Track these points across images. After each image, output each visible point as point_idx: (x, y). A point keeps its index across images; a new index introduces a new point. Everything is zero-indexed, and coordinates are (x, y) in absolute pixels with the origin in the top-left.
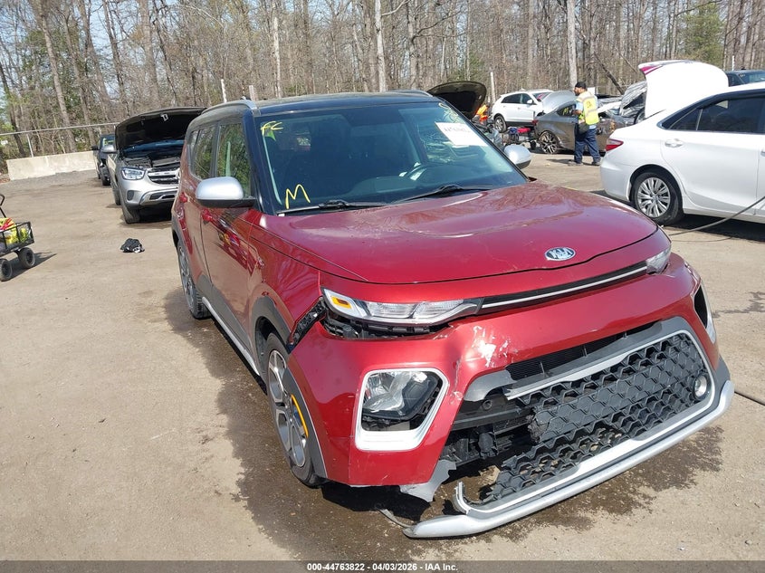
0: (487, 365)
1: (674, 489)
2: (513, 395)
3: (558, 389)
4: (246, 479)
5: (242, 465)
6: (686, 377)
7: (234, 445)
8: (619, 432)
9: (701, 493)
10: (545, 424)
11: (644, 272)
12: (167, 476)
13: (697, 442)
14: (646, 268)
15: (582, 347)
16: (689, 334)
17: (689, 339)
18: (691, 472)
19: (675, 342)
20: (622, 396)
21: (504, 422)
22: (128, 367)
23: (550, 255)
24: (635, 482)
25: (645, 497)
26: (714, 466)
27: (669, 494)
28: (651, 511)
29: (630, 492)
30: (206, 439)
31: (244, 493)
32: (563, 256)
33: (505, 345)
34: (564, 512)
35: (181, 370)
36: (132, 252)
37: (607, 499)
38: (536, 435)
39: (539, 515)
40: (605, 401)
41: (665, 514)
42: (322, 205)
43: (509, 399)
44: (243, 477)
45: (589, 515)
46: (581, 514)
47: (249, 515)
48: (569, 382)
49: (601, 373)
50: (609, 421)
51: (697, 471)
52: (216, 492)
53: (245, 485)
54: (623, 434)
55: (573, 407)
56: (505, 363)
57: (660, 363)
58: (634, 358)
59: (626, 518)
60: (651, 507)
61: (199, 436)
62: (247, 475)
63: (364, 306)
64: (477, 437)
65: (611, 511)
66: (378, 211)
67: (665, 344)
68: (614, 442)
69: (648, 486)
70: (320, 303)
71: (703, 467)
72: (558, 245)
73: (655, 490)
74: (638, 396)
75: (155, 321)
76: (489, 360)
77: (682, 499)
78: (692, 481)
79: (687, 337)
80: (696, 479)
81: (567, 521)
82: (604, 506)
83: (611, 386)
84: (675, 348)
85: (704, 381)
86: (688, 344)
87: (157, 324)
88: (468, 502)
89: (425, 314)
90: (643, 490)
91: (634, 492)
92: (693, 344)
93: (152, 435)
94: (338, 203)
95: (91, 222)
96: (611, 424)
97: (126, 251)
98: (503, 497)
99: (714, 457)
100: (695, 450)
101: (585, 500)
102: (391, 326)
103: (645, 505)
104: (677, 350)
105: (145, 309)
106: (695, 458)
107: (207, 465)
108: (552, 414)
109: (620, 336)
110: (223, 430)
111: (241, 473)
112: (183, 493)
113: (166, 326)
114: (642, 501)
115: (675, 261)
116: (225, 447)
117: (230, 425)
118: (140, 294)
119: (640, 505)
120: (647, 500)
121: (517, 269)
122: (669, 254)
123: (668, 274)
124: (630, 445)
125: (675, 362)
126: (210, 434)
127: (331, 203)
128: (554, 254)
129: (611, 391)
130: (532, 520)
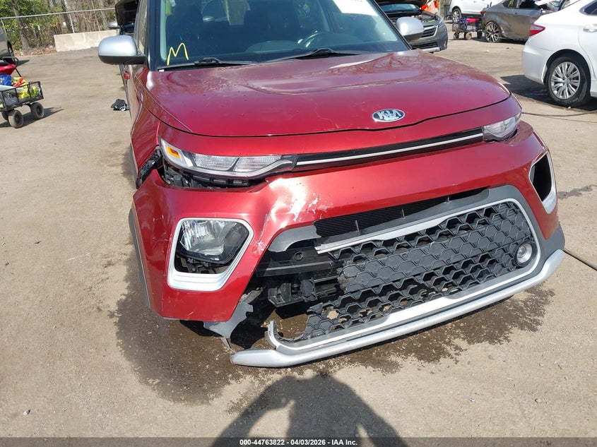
0: (295, 220)
1: (486, 344)
2: (323, 249)
3: (369, 246)
4: (126, 300)
5: (128, 288)
6: (509, 244)
7: (128, 270)
8: (433, 290)
9: (511, 350)
10: (353, 277)
11: (479, 139)
12: (66, 291)
13: (525, 302)
14: (481, 135)
15: (399, 207)
16: (517, 203)
17: (517, 207)
18: (508, 330)
19: (501, 210)
20: (437, 258)
21: (327, 271)
22: (75, 202)
23: (377, 116)
24: (453, 334)
25: (457, 348)
26: (532, 327)
27: (479, 348)
28: (457, 362)
29: (445, 343)
30: (109, 264)
31: (119, 311)
32: (389, 117)
33: (315, 202)
34: (378, 355)
35: (114, 206)
36: (119, 110)
37: (421, 348)
38: (344, 285)
39: (355, 355)
40: (416, 261)
41: (469, 366)
42: (197, 62)
43: (319, 252)
44: (124, 297)
45: (399, 360)
46: (393, 358)
47: (116, 329)
48: (381, 241)
49: (416, 234)
50: (420, 280)
51: (516, 330)
52: (99, 308)
53: (122, 305)
54: (437, 292)
55: (383, 264)
56: (313, 218)
57: (482, 228)
58: (452, 223)
59: (432, 366)
60: (459, 358)
61: (105, 261)
62: (128, 296)
63: (191, 156)
64: (299, 283)
65: (420, 358)
66: (240, 68)
67: (489, 211)
68: (426, 298)
69: (464, 339)
70: (156, 151)
71: (522, 327)
72: (387, 106)
73: (469, 343)
74: (454, 258)
75: (113, 166)
76: (297, 215)
77: (490, 353)
78: (506, 338)
79: (515, 205)
80: (511, 336)
81: (376, 364)
82: (416, 353)
83: (424, 247)
84: (500, 215)
85: (529, 248)
86: (516, 213)
87: (112, 169)
88: (279, 340)
89: (245, 168)
90: (458, 342)
91: (449, 343)
92: (520, 212)
93: (69, 257)
94: (212, 60)
95: (100, 85)
96: (422, 282)
97: (115, 109)
98: (312, 337)
99: (536, 318)
100: (521, 310)
101: (401, 346)
102: (213, 177)
103: (454, 356)
104: (502, 218)
105: (109, 156)
106: (517, 317)
107: (101, 285)
108: (361, 269)
109: (442, 200)
110: (125, 258)
111: (124, 295)
112: (73, 306)
113: (120, 170)
114: (452, 352)
115: (523, 131)
116: (121, 271)
117: (132, 254)
118: (111, 144)
119: (449, 355)
120: (457, 352)
121: (338, 128)
122: (519, 121)
123: (511, 144)
124: (443, 302)
125: (498, 229)
126: (113, 260)
127: (205, 61)
128: (381, 115)
129: (423, 252)
130: (347, 359)
